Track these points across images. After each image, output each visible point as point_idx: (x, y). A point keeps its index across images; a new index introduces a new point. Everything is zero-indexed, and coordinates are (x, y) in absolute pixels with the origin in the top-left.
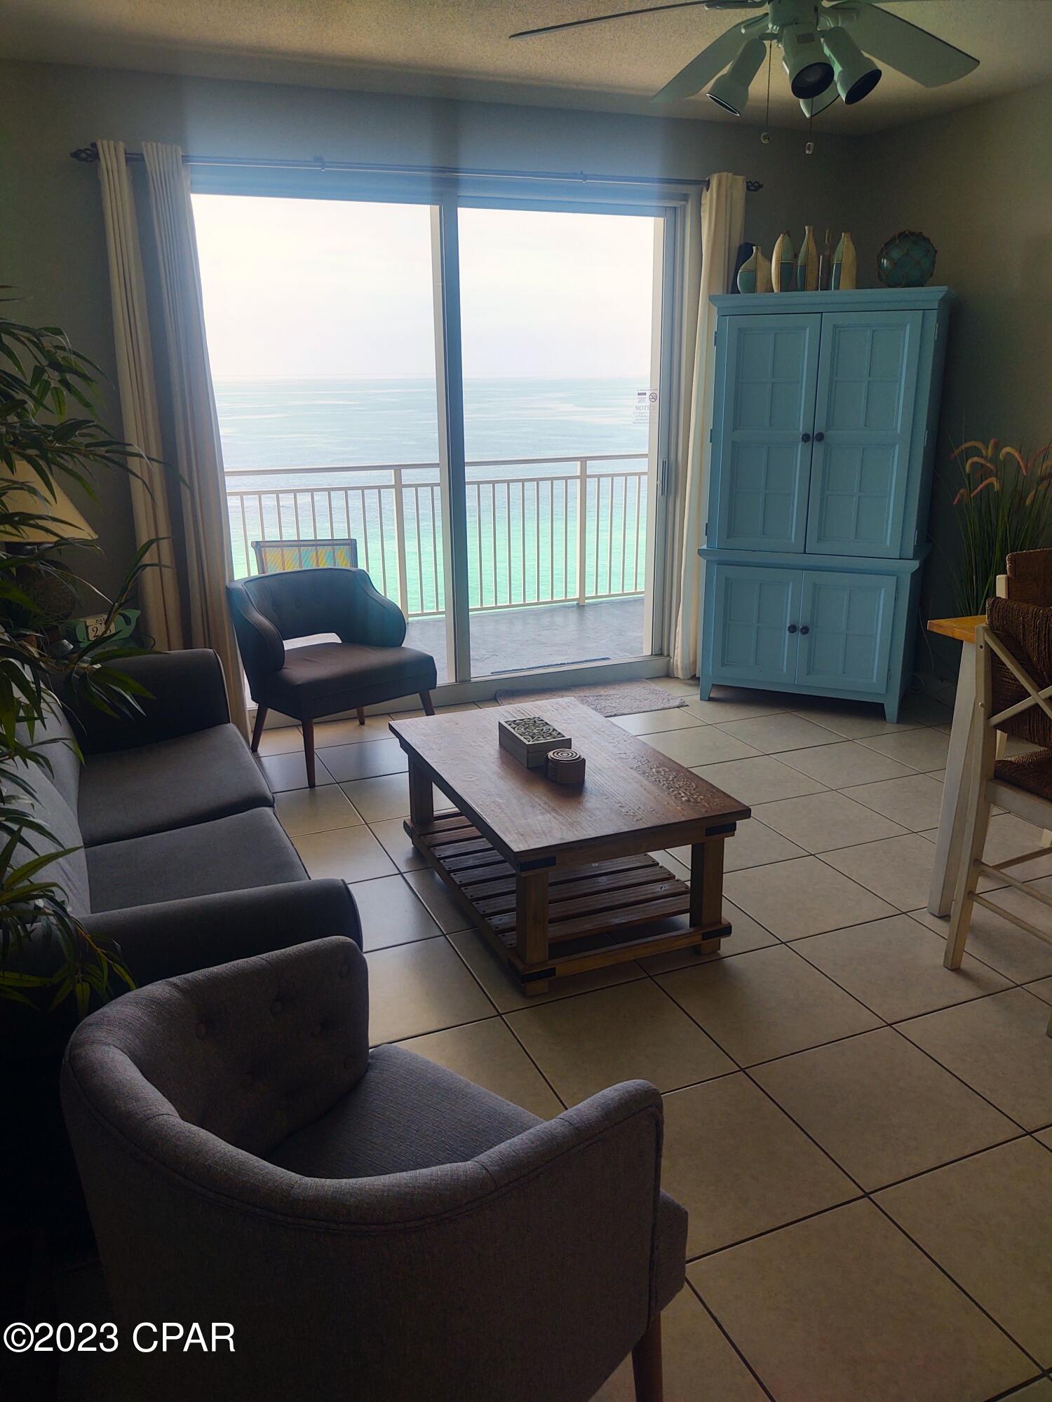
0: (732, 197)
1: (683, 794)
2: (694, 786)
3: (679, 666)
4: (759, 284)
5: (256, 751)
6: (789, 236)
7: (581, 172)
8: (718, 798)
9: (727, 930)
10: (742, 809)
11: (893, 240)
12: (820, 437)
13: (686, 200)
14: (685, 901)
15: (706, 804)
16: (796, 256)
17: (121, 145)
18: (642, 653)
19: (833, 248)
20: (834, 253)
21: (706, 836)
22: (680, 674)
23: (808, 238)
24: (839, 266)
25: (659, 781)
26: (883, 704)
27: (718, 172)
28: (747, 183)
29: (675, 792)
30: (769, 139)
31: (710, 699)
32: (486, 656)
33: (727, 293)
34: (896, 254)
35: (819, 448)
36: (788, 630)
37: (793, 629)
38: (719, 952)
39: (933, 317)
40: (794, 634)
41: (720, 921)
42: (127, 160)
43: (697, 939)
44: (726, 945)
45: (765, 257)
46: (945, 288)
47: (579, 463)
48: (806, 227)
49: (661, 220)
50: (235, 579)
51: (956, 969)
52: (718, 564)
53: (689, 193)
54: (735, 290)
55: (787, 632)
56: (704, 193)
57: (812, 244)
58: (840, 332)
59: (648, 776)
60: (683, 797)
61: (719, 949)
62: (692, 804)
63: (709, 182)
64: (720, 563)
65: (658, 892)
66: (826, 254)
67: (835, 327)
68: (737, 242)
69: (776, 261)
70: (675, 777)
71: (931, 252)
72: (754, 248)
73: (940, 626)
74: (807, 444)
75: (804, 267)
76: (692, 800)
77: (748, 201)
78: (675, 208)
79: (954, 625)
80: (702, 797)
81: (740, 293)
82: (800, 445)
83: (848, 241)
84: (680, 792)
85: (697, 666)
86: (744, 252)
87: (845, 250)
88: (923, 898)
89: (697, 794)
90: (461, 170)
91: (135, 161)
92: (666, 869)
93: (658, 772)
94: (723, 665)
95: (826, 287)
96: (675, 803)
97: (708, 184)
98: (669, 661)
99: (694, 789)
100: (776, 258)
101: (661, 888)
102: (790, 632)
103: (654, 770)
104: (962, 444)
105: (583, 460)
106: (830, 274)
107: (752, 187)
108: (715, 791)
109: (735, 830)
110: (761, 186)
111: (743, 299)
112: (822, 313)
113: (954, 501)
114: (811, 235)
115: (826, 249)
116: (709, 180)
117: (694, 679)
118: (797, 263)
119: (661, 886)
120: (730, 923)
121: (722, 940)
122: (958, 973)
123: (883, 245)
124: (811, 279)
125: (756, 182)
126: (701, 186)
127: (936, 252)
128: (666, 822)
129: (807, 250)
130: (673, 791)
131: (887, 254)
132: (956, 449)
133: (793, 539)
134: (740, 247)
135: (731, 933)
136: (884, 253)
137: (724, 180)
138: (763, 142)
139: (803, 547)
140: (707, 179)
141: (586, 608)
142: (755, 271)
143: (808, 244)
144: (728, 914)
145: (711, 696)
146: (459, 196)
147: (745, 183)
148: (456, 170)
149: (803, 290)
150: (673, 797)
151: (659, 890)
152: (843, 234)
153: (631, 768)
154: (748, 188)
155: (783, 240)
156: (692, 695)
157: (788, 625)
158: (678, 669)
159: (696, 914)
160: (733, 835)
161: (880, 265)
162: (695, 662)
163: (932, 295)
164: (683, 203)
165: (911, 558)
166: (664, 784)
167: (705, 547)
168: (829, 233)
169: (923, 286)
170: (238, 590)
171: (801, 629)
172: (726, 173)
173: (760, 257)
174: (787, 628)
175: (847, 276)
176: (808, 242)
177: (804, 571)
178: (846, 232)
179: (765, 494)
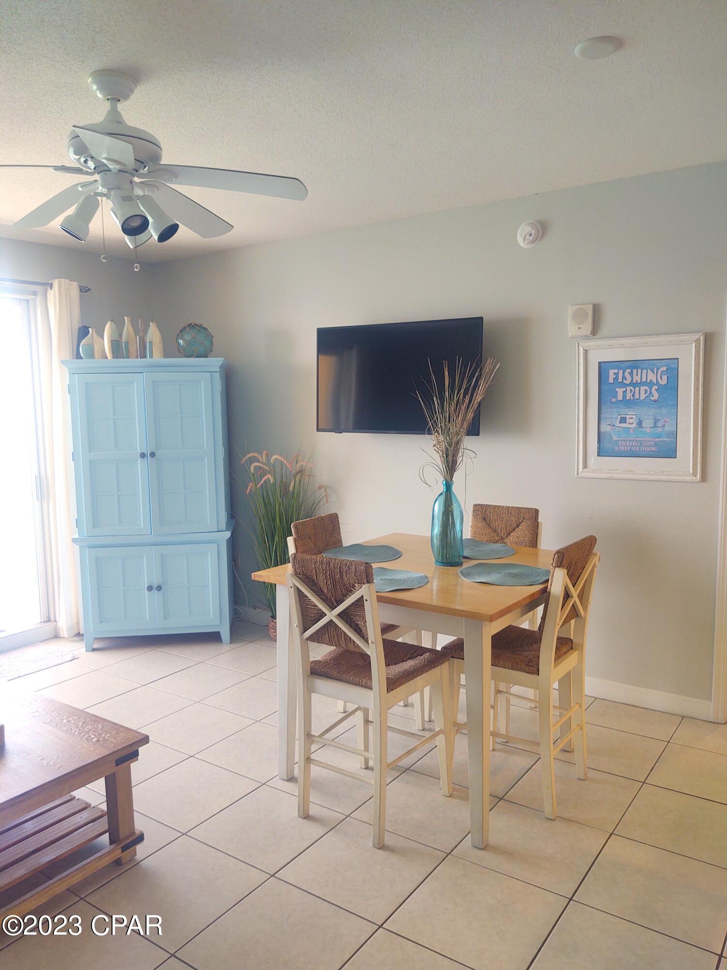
0: (69, 295)
1: (93, 736)
2: (101, 727)
3: (64, 628)
4: (96, 353)
6: (114, 322)
8: (122, 732)
9: (140, 838)
10: (143, 737)
11: (185, 328)
12: (153, 455)
13: (36, 295)
14: (103, 824)
15: (113, 740)
16: (120, 335)
18: (32, 622)
19: (146, 330)
20: (146, 335)
21: (116, 765)
22: (64, 633)
23: (128, 325)
24: (151, 343)
25: (71, 729)
26: (219, 632)
28: (80, 287)
29: (86, 736)
30: (106, 259)
31: (94, 650)
33: (74, 358)
34: (187, 337)
35: (152, 462)
37: (150, 588)
38: (136, 857)
39: (217, 376)
40: (152, 592)
41: (134, 833)
43: (118, 853)
44: (141, 850)
45: (99, 336)
46: (222, 359)
48: (126, 318)
51: (307, 817)
52: (89, 548)
53: (38, 290)
54: (79, 357)
55: (146, 591)
56: (48, 291)
57: (131, 328)
58: (157, 385)
59: (61, 727)
60: (93, 738)
61: (136, 855)
62: (101, 742)
63: (52, 285)
65: (80, 821)
66: (140, 335)
67: (153, 382)
68: (77, 325)
69: (108, 338)
70: (84, 723)
71: (209, 337)
72: (90, 329)
73: (260, 576)
74: (144, 459)
75: (127, 343)
76: (101, 739)
77: (81, 298)
78: (28, 300)
79: (269, 574)
80: (108, 735)
81: (82, 358)
82: (138, 462)
83: (155, 328)
84: (91, 735)
85: (81, 626)
86: (83, 332)
87: (153, 333)
88: (275, 769)
89: (104, 733)
92: (83, 800)
93: (69, 722)
94: (101, 622)
95: (144, 356)
96: (88, 745)
98: (56, 624)
99: (101, 730)
100: (107, 336)
101: (82, 817)
102: (148, 591)
103: (65, 721)
104: (246, 455)
107: (84, 290)
108: (118, 727)
109: (138, 755)
110: (90, 290)
111: (85, 363)
112: (142, 372)
113: (247, 491)
114: (129, 323)
115: (141, 331)
116: (52, 283)
117: (79, 636)
118: (122, 340)
119: (81, 816)
120: (142, 832)
121: (137, 847)
122: (308, 819)
123: (179, 331)
124: (132, 350)
125: (87, 287)
126: (46, 287)
127: (212, 337)
128: (83, 764)
129: (128, 332)
130: (84, 735)
131: (182, 336)
132: (243, 458)
133: (141, 525)
134: (80, 329)
135: (143, 839)
136: (180, 336)
138: (103, 261)
139: (150, 530)
144: (140, 824)
145: (94, 647)
147: (78, 288)
149: (128, 357)
150: (85, 740)
151: (79, 820)
152: (151, 323)
153: (45, 723)
154: (81, 290)
155: (111, 326)
156: (79, 649)
157: (146, 586)
158: (63, 630)
159: (113, 832)
160: (137, 760)
161: (178, 344)
162: (78, 623)
163: (215, 363)
164: (34, 297)
165: (225, 529)
166: (75, 731)
167: (77, 536)
168: (141, 322)
169: (206, 357)
171: (157, 587)
172: (63, 280)
173: (95, 336)
174: (146, 588)
175: (157, 349)
176: (128, 328)
177: (153, 547)
178: (153, 322)
179: (118, 495)
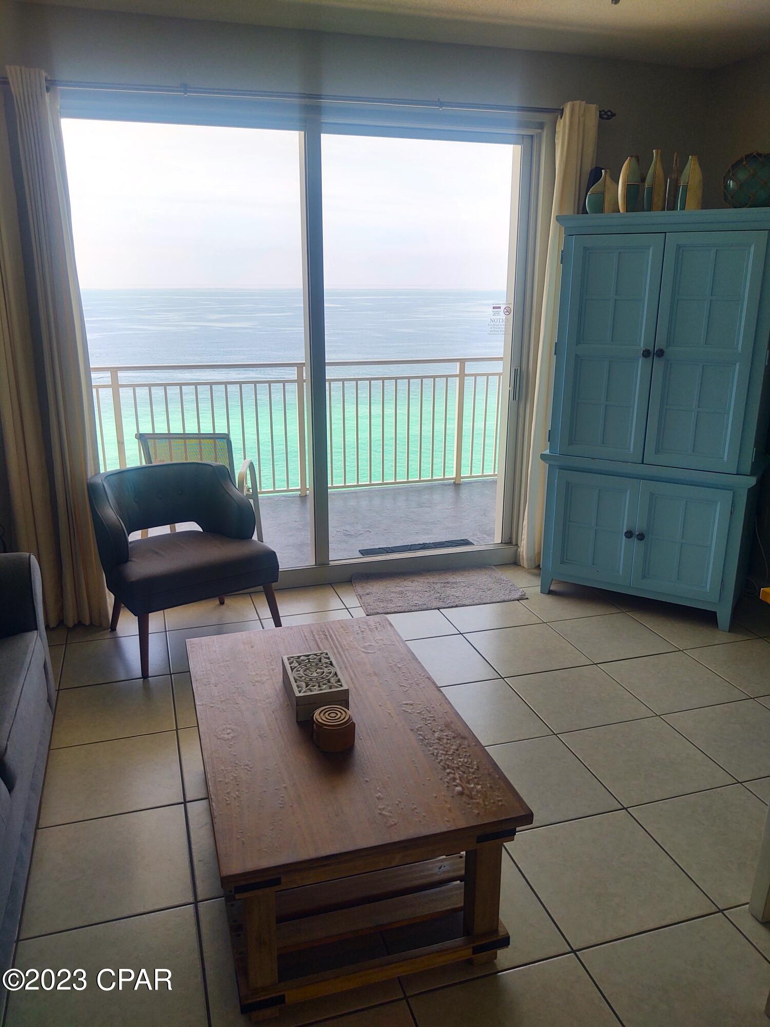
0: (584, 125)
3: (525, 556)
4: (606, 205)
5: (115, 630)
6: (638, 161)
7: (439, 99)
9: (505, 942)
11: (740, 161)
12: (661, 353)
13: (542, 128)
15: (480, 801)
16: (643, 180)
18: (494, 541)
19: (680, 171)
20: (680, 177)
21: (478, 842)
22: (525, 563)
23: (656, 162)
24: (686, 189)
26: (715, 613)
27: (572, 100)
28: (600, 112)
31: (551, 593)
32: (361, 532)
33: (578, 214)
34: (742, 176)
35: (658, 364)
36: (625, 535)
37: (629, 534)
40: (631, 539)
41: (496, 931)
43: (467, 953)
45: (612, 179)
47: (458, 364)
48: (654, 151)
49: (519, 147)
50: (101, 472)
52: (560, 469)
53: (544, 121)
54: (585, 212)
55: (624, 537)
56: (558, 122)
58: (683, 251)
60: (456, 786)
61: (496, 958)
63: (562, 110)
66: (673, 177)
67: (679, 247)
68: (588, 168)
69: (623, 183)
70: (457, 750)
72: (603, 171)
74: (648, 359)
75: (651, 190)
76: (467, 792)
77: (601, 130)
78: (532, 136)
80: (479, 787)
81: (588, 213)
82: (640, 361)
83: (695, 164)
85: (541, 557)
86: (595, 176)
87: (692, 173)
88: (744, 887)
90: (323, 97)
94: (562, 562)
95: (673, 207)
97: (562, 112)
98: (517, 549)
100: (623, 180)
102: (626, 537)
105: (462, 362)
106: (676, 197)
107: (605, 116)
109: (515, 835)
110: (614, 115)
111: (592, 219)
112: (666, 233)
114: (659, 158)
115: (673, 171)
116: (563, 108)
117: (537, 568)
118: (644, 186)
121: (499, 952)
123: (730, 167)
124: (657, 200)
125: (610, 111)
126: (556, 114)
129: (654, 173)
130: (449, 773)
131: (733, 175)
133: (632, 450)
134: (591, 172)
135: (509, 944)
136: (731, 174)
137: (577, 108)
139: (641, 458)
140: (561, 108)
141: (462, 486)
142: (603, 193)
143: (655, 168)
145: (551, 588)
146: (322, 123)
147: (598, 112)
148: (319, 97)
149: (650, 209)
150: (446, 785)
152: (690, 157)
153: (412, 730)
154: (601, 116)
155: (630, 163)
156: (533, 587)
157: (625, 531)
158: (523, 559)
161: (726, 187)
162: (539, 554)
164: (540, 131)
165: (749, 474)
166: (441, 761)
167: (547, 452)
168: (676, 156)
169: (768, 205)
170: (99, 483)
171: (637, 535)
172: (577, 103)
173: (608, 180)
174: (624, 533)
175: (693, 197)
176: (655, 166)
177: (642, 481)
178: (692, 155)
179: (606, 406)
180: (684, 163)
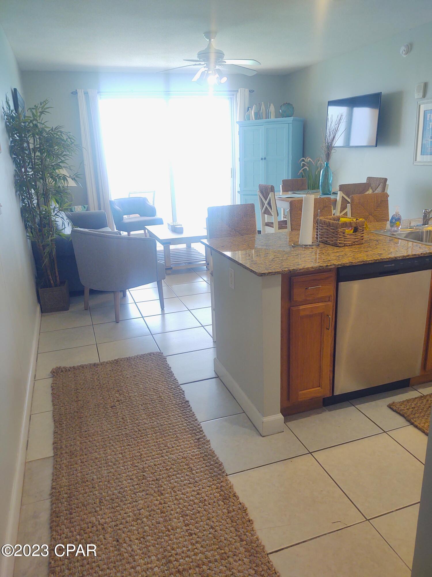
0: (245, 95)
6: (256, 105)
11: (282, 105)
13: (234, 96)
17: (83, 90)
24: (271, 113)
27: (241, 88)
34: (283, 109)
39: (291, 125)
42: (84, 93)
48: (262, 102)
54: (245, 120)
56: (237, 94)
57: (264, 106)
64: (244, 195)
67: (267, 129)
71: (293, 108)
74: (262, 160)
75: (262, 113)
77: (250, 95)
78: (231, 98)
83: (272, 106)
87: (272, 109)
91: (86, 93)
95: (268, 118)
100: (253, 110)
106: (269, 115)
110: (253, 91)
111: (247, 122)
112: (263, 125)
114: (264, 104)
123: (280, 107)
124: (264, 116)
126: (237, 92)
129: (263, 108)
136: (280, 109)
137: (242, 90)
140: (238, 90)
142: (249, 114)
149: (262, 119)
154: (250, 91)
155: (255, 107)
161: (280, 112)
163: (291, 119)
167: (239, 190)
168: (269, 103)
170: (112, 201)
175: (273, 115)
178: (272, 103)
179: (253, 175)
180: (270, 106)
